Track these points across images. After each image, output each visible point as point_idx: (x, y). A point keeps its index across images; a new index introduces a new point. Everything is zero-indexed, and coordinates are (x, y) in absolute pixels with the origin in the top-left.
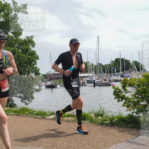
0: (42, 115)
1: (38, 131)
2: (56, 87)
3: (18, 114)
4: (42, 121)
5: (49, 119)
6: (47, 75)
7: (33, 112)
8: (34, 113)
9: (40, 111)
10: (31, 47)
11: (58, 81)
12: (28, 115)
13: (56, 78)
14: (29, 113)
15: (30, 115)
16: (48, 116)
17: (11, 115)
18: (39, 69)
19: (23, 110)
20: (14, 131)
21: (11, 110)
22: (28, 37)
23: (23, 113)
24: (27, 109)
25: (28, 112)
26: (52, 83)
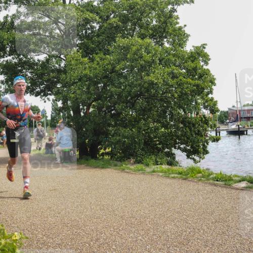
0: (226, 180)
1: (220, 208)
2: (247, 134)
3: (185, 177)
4: (225, 192)
5: (237, 189)
6: (229, 112)
7: (209, 175)
8: (212, 176)
9: (221, 173)
10: (202, 64)
11: (249, 122)
12: (201, 180)
13: (244, 118)
14: (203, 177)
15: (204, 180)
16: (235, 183)
17: (174, 178)
18: (216, 101)
19: (192, 171)
20: (181, 205)
21: (173, 171)
22: (197, 47)
23: (193, 176)
24: (199, 170)
25: (200, 175)
26: (239, 126)
